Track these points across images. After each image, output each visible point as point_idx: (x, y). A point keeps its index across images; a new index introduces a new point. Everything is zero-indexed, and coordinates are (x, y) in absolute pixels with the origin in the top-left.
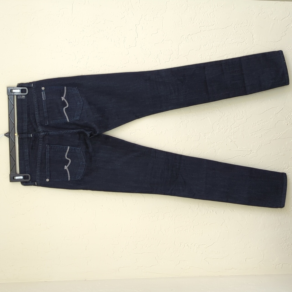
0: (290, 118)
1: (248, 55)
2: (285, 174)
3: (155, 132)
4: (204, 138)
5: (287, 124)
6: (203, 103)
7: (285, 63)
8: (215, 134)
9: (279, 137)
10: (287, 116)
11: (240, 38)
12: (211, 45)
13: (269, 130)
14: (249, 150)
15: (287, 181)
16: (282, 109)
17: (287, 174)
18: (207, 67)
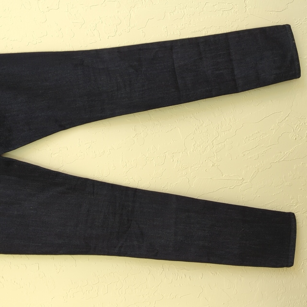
0: (299, 129)
1: (238, 30)
2: (293, 214)
3: (93, 152)
4: (172, 160)
5: (295, 138)
6: (171, 105)
7: (295, 44)
8: (189, 154)
9: (283, 158)
10: (296, 126)
11: (227, 4)
12: (183, 12)
13: (269, 148)
14: (239, 179)
15: (296, 225)
16: (289, 115)
17: (295, 214)
18: (176, 47)
